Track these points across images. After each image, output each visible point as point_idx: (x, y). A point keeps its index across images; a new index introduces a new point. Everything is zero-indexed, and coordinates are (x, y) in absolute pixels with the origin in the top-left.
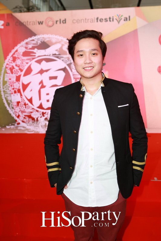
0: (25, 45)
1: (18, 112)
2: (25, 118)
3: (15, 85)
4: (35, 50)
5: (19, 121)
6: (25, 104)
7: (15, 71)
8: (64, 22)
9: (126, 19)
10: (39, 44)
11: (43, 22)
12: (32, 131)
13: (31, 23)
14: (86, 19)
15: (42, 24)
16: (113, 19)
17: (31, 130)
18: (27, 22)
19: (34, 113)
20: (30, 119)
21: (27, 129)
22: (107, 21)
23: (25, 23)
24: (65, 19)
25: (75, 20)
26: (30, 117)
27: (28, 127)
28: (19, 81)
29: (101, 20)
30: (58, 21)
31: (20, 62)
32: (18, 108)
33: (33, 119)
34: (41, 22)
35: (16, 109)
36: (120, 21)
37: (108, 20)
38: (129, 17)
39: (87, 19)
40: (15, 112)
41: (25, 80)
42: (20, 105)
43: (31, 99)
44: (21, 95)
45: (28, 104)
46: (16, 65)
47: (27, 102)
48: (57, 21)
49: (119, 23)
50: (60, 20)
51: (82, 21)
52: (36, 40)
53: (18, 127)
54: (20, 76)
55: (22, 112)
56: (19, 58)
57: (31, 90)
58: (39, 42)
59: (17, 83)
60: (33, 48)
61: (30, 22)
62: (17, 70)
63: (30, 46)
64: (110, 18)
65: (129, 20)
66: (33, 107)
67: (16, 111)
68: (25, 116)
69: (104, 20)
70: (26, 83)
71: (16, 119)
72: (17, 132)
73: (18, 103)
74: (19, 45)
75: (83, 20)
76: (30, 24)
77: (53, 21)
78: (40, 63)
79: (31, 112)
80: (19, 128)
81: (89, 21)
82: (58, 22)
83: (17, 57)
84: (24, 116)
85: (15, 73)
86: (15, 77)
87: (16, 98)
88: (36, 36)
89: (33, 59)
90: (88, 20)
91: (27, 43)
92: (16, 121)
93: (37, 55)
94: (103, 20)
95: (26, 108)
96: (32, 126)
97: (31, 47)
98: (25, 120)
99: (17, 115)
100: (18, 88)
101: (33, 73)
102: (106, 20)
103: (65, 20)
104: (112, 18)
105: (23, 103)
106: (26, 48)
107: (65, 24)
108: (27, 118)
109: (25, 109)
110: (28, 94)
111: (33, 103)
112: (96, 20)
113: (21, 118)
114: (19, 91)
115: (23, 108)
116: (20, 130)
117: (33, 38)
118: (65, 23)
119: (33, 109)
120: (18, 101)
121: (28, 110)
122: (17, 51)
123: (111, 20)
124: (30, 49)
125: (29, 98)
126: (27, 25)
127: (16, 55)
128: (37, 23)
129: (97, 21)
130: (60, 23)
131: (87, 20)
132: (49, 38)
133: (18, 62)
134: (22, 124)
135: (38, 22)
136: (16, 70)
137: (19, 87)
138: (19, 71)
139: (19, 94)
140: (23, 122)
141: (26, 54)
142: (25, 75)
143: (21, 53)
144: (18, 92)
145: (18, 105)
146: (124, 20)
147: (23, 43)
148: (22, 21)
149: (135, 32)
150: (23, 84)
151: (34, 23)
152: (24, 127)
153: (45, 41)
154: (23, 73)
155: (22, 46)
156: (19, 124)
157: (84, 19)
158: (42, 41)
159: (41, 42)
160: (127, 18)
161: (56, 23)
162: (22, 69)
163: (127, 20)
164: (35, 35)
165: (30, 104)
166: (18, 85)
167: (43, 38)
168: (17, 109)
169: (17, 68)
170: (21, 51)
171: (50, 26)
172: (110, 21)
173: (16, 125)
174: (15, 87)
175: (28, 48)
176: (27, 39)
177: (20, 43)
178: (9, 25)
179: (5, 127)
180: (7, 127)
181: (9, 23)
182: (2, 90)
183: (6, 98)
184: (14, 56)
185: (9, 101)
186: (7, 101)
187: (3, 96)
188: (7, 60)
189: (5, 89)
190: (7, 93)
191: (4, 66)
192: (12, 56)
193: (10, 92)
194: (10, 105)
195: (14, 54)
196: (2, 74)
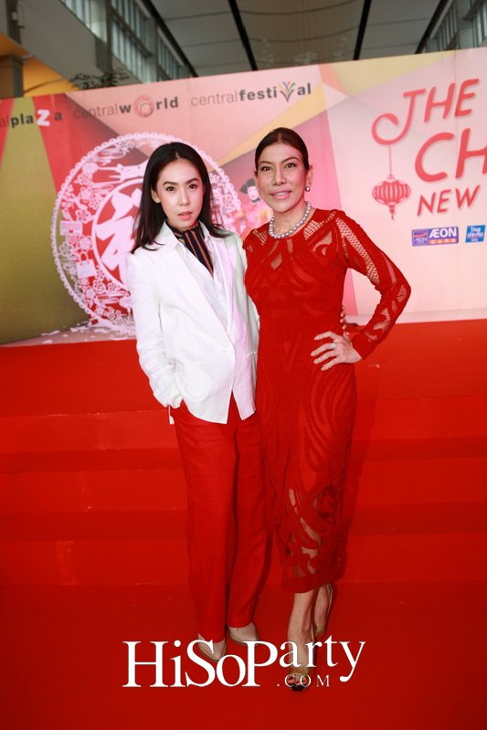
0: (96, 159)
1: (92, 297)
2: (106, 310)
3: (81, 242)
4: (119, 168)
5: (94, 315)
6: (106, 282)
7: (79, 214)
8: (174, 104)
9: (302, 91)
10: (124, 153)
11: (130, 107)
12: (124, 336)
13: (106, 111)
14: (218, 96)
15: (128, 111)
16: (275, 92)
17: (122, 334)
18: (98, 108)
19: (125, 298)
20: (118, 312)
21: (113, 333)
22: (263, 96)
23: (92, 113)
24: (176, 98)
25: (196, 98)
26: (116, 306)
27: (115, 328)
28: (90, 234)
29: (251, 96)
30: (161, 103)
31: (89, 194)
32: (92, 290)
33: (124, 311)
34: (125, 107)
35: (88, 291)
36: (289, 96)
37: (266, 94)
38: (309, 85)
39: (221, 94)
40: (86, 298)
41: (101, 231)
42: (94, 284)
43: (117, 269)
44: (96, 263)
45: (111, 281)
46: (81, 202)
47: (109, 277)
48: (158, 104)
49: (287, 100)
50: (166, 100)
51: (211, 99)
52: (118, 146)
53: (95, 328)
54: (91, 223)
55: (101, 298)
56: (86, 186)
57: (116, 252)
58: (125, 150)
59: (85, 239)
60: (114, 163)
61: (103, 109)
62: (84, 211)
63: (107, 160)
64: (269, 91)
65: (309, 92)
66: (122, 286)
67: (88, 296)
68: (107, 305)
69: (257, 95)
70: (103, 238)
71: (90, 312)
72: (93, 338)
73: (91, 279)
74: (84, 160)
75: (213, 97)
76: (103, 114)
77: (151, 104)
78: (130, 195)
79: (119, 297)
80: (97, 331)
81: (225, 98)
82: (162, 106)
83: (81, 184)
84: (105, 307)
85: (80, 219)
86: (81, 227)
87: (86, 270)
88: (118, 138)
89: (115, 186)
90: (223, 97)
91: (100, 154)
92: (90, 316)
93: (122, 178)
94: (254, 95)
95: (107, 288)
96: (122, 326)
97: (109, 161)
98: (107, 314)
99: (91, 304)
100: (87, 248)
101: (117, 216)
102: (261, 95)
103: (176, 100)
104: (272, 89)
105: (102, 280)
106: (99, 164)
107: (175, 109)
108: (112, 311)
109: (105, 291)
110: (109, 259)
111: (122, 277)
112: (239, 97)
113: (100, 310)
114: (91, 255)
115: (102, 290)
116: (100, 333)
117: (112, 142)
118: (177, 106)
119: (122, 290)
120: (91, 275)
121: (112, 294)
122: (80, 171)
123: (272, 94)
124: (108, 165)
125: (112, 268)
126: (97, 117)
127: (79, 181)
128: (119, 110)
129: (242, 99)
130: (166, 107)
131: (220, 98)
132: (145, 140)
133: (85, 194)
134: (102, 322)
135: (121, 108)
136: (81, 212)
137: (91, 246)
138: (89, 213)
139: (91, 261)
140: (104, 317)
141: (100, 176)
142: (101, 221)
143: (91, 176)
144: (89, 258)
145: (91, 284)
146: (299, 93)
147: (93, 154)
148: (87, 109)
149: (322, 117)
150: (98, 240)
151: (112, 111)
152: (105, 328)
153: (138, 147)
154: (96, 217)
155: (91, 161)
156: (95, 322)
157: (215, 95)
158: (132, 148)
159: (129, 149)
160: (304, 89)
161: (158, 108)
162: (95, 208)
163: (304, 93)
164: (115, 135)
165: (115, 281)
166: (89, 243)
167: (133, 140)
168: (91, 293)
169: (83, 207)
170: (89, 172)
171: (146, 116)
172: (269, 96)
173: (90, 324)
174: (83, 247)
175: (104, 164)
176: (100, 145)
177: (86, 155)
178: (60, 118)
179: (68, 330)
180: (73, 330)
181: (60, 114)
182: (56, 255)
183: (65, 272)
184: (76, 182)
185: (72, 278)
186: (68, 277)
187: (59, 267)
188: (62, 192)
189: (62, 253)
190: (67, 261)
191: (58, 205)
192: (72, 183)
193: (74, 258)
194: (76, 286)
195: (75, 178)
196: (55, 222)
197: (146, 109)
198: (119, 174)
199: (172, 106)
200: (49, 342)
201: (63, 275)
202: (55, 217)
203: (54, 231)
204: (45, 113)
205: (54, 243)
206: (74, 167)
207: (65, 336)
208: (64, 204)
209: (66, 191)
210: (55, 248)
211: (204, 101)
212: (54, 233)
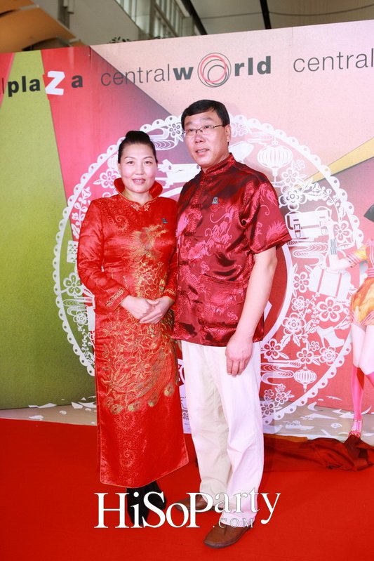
4: (165, 165)
8: (264, 68)
10: (176, 144)
11: (191, 69)
13: (152, 75)
14: (340, 57)
15: (188, 77)
18: (140, 71)
23: (130, 77)
24: (268, 58)
25: (302, 60)
30: (243, 65)
34: (183, 70)
48: (238, 67)
50: (251, 60)
51: (328, 61)
52: (166, 132)
58: (178, 138)
61: (148, 73)
75: (332, 59)
76: (147, 79)
82: (244, 70)
88: (168, 119)
90: (348, 58)
93: (169, 181)
103: (268, 61)
118: (268, 71)
122: (104, 168)
126: (137, 83)
128: (172, 75)
130: (251, 72)
135: (175, 70)
151: (161, 76)
157: (335, 56)
161: (237, 73)
164: (163, 114)
178: (81, 85)
179: (67, 404)
180: (75, 405)
181: (80, 78)
182: (59, 292)
183: (70, 319)
184: (96, 183)
185: (80, 329)
186: (74, 327)
187: (62, 311)
188: (74, 198)
189: (67, 290)
190: (75, 304)
191: (66, 216)
192: (90, 184)
193: (84, 300)
194: (84, 341)
195: (96, 177)
196: (60, 241)
197: (217, 74)
198: (164, 175)
199: (260, 71)
200: (38, 418)
201: (66, 323)
202: (61, 234)
203: (58, 254)
204: (58, 76)
205: (57, 272)
206: (95, 161)
207: (64, 412)
208: (75, 216)
209: (81, 196)
210: (57, 280)
211: (314, 64)
212: (57, 259)
